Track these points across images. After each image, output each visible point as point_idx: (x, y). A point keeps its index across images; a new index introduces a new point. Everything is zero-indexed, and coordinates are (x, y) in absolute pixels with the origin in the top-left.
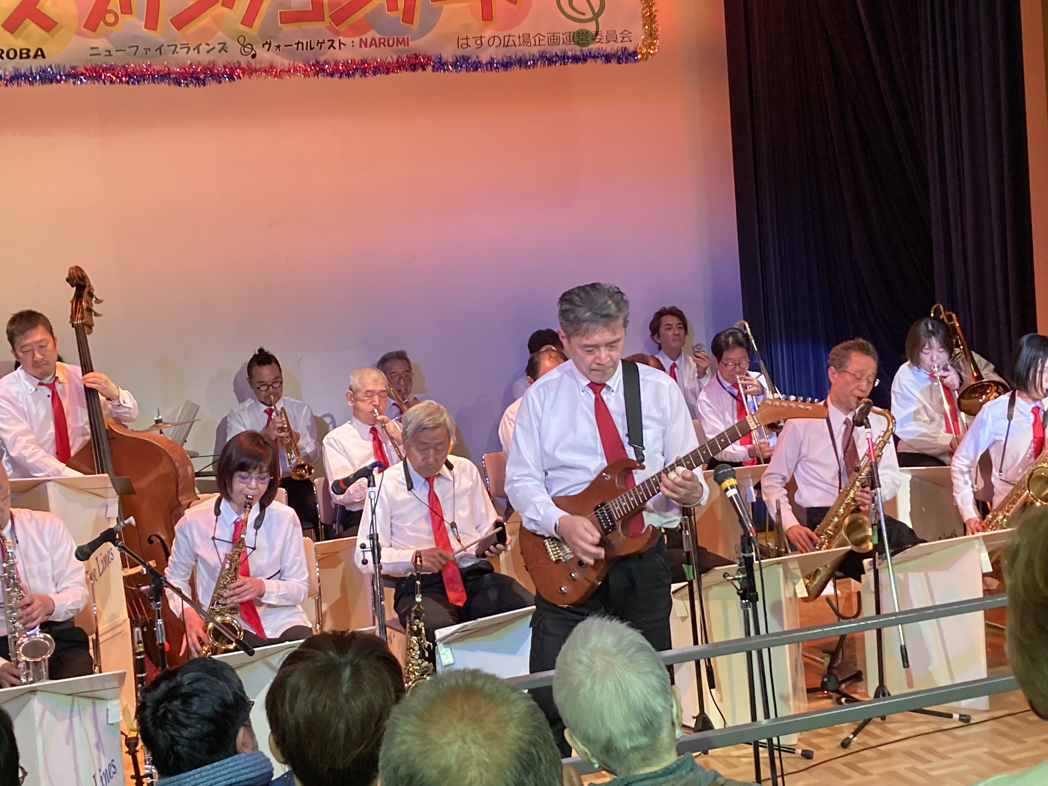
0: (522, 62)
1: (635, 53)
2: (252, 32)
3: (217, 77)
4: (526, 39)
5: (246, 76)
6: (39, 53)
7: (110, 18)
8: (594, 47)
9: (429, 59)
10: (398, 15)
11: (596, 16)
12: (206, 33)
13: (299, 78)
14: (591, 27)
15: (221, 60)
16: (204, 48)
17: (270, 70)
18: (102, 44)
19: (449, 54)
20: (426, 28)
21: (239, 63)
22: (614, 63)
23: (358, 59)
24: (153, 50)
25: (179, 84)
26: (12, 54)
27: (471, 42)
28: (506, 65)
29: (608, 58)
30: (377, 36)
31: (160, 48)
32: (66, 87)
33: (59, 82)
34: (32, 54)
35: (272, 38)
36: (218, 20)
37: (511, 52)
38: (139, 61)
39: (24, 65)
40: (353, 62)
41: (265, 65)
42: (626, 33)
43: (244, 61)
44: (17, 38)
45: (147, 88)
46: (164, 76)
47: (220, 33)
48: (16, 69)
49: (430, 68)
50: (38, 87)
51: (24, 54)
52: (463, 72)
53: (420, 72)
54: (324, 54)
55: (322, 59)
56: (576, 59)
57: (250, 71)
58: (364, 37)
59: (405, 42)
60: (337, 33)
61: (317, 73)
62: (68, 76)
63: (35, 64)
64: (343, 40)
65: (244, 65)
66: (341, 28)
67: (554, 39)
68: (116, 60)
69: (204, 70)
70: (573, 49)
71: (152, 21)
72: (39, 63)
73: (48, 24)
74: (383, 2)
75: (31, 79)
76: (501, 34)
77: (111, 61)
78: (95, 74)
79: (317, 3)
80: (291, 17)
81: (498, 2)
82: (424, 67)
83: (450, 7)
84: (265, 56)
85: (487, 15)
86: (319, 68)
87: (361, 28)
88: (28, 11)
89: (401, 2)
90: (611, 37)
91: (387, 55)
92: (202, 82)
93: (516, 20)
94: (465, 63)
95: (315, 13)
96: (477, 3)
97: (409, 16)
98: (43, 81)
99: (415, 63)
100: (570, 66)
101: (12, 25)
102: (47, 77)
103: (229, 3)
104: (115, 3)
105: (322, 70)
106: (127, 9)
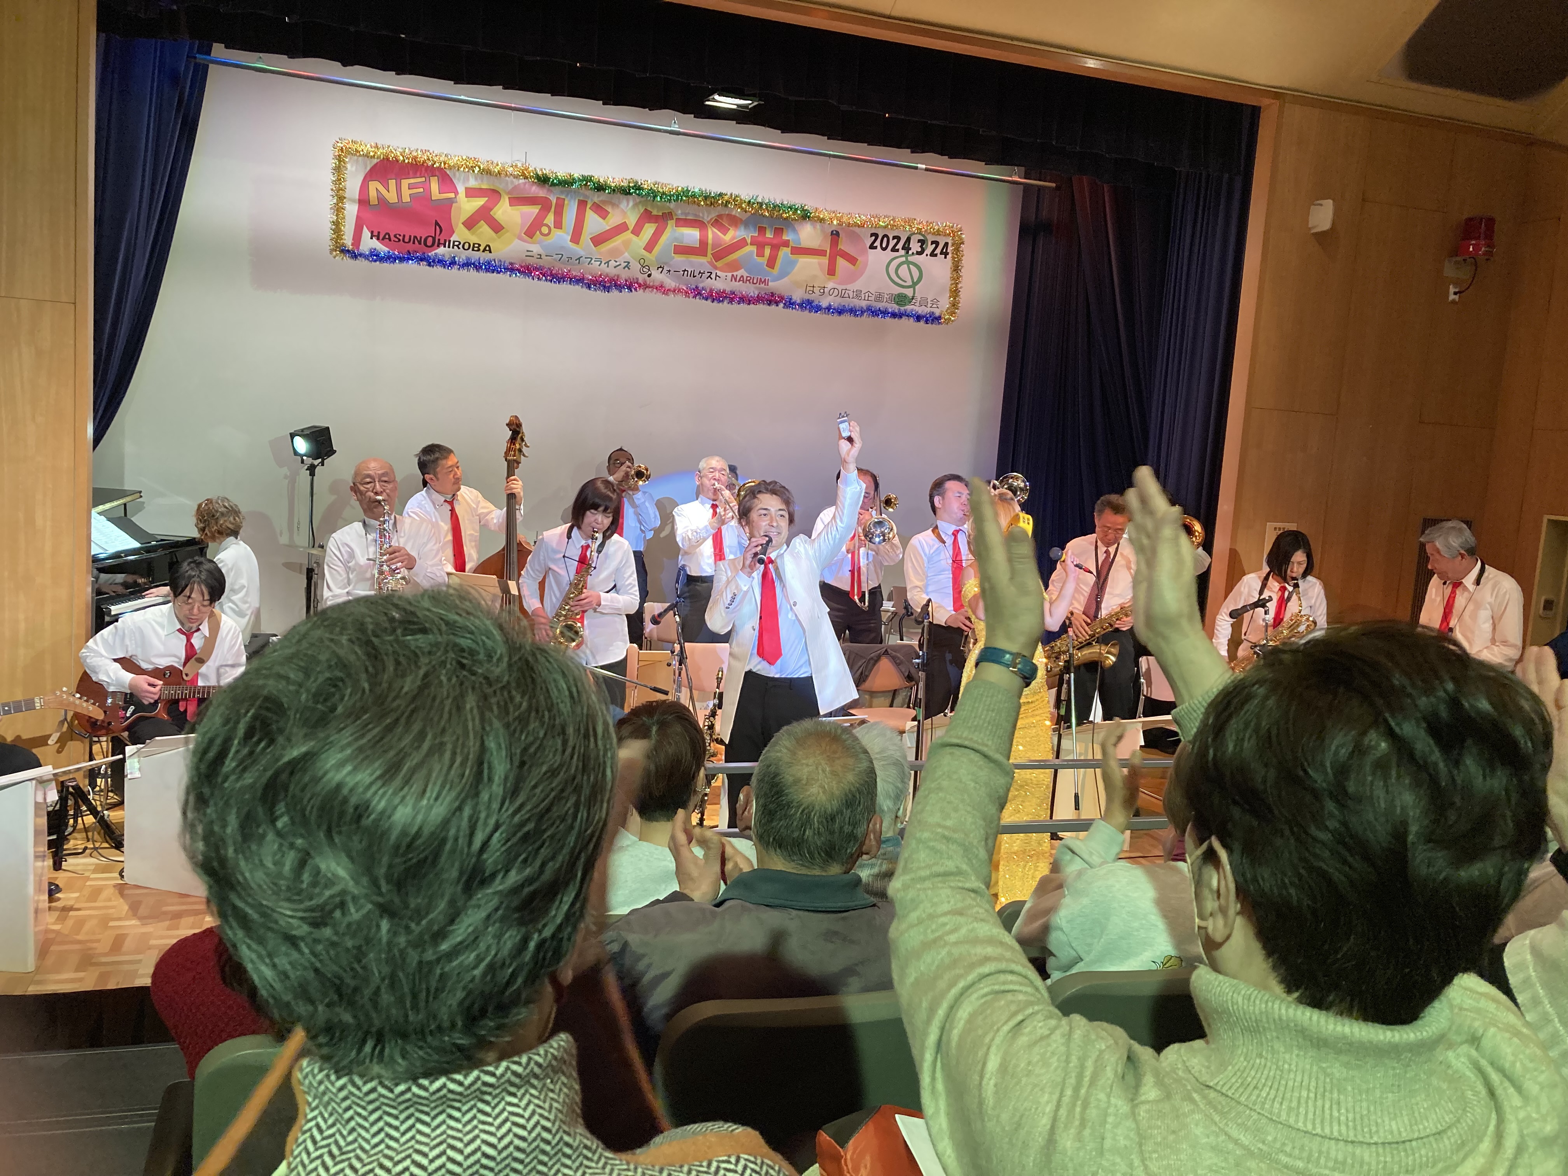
0: (853, 311)
1: (939, 318)
2: (651, 257)
3: (619, 287)
4: (858, 294)
5: (641, 290)
6: (488, 249)
7: (545, 230)
8: (909, 308)
9: (782, 298)
10: (763, 261)
11: (914, 285)
12: (616, 252)
13: (680, 298)
14: (909, 292)
15: (624, 275)
16: (612, 263)
17: (660, 288)
18: (536, 249)
19: (798, 296)
20: (783, 274)
21: (637, 279)
22: (922, 323)
23: (728, 290)
24: (574, 259)
25: (589, 287)
26: (466, 246)
27: (816, 290)
28: (840, 311)
29: (918, 318)
30: (745, 274)
31: (579, 259)
32: (504, 277)
33: (499, 272)
34: (482, 248)
35: (665, 263)
36: (627, 244)
37: (846, 302)
38: (562, 266)
39: (475, 256)
40: (724, 292)
41: (657, 284)
42: (935, 301)
43: (642, 278)
44: (473, 234)
45: (565, 287)
46: (579, 280)
47: (626, 254)
48: (468, 259)
49: (781, 305)
50: (482, 275)
51: (476, 247)
52: (807, 312)
53: (773, 307)
54: (703, 282)
55: (701, 286)
56: (894, 315)
57: (645, 286)
58: (735, 274)
59: (765, 282)
60: (716, 268)
61: (695, 297)
62: (507, 269)
63: (484, 257)
64: (719, 273)
65: (641, 281)
66: (719, 264)
67: (879, 297)
68: (545, 262)
69: (610, 281)
70: (894, 307)
71: (576, 237)
72: (486, 256)
73: (497, 227)
74: (754, 249)
75: (478, 267)
76: (840, 287)
77: (541, 263)
78: (527, 270)
79: (703, 243)
80: (682, 250)
81: (841, 262)
82: (777, 303)
83: (804, 261)
84: (658, 276)
85: (831, 271)
86: (697, 292)
87: (734, 266)
88: (483, 215)
89: (767, 251)
90: (924, 302)
91: (751, 290)
92: (607, 289)
93: (853, 278)
94: (809, 305)
95: (701, 249)
96: (825, 260)
97: (771, 263)
98: (487, 270)
99: (771, 299)
100: (888, 319)
101: (470, 224)
102: (490, 267)
103: (637, 231)
104: (550, 219)
105: (699, 294)
106: (558, 225)
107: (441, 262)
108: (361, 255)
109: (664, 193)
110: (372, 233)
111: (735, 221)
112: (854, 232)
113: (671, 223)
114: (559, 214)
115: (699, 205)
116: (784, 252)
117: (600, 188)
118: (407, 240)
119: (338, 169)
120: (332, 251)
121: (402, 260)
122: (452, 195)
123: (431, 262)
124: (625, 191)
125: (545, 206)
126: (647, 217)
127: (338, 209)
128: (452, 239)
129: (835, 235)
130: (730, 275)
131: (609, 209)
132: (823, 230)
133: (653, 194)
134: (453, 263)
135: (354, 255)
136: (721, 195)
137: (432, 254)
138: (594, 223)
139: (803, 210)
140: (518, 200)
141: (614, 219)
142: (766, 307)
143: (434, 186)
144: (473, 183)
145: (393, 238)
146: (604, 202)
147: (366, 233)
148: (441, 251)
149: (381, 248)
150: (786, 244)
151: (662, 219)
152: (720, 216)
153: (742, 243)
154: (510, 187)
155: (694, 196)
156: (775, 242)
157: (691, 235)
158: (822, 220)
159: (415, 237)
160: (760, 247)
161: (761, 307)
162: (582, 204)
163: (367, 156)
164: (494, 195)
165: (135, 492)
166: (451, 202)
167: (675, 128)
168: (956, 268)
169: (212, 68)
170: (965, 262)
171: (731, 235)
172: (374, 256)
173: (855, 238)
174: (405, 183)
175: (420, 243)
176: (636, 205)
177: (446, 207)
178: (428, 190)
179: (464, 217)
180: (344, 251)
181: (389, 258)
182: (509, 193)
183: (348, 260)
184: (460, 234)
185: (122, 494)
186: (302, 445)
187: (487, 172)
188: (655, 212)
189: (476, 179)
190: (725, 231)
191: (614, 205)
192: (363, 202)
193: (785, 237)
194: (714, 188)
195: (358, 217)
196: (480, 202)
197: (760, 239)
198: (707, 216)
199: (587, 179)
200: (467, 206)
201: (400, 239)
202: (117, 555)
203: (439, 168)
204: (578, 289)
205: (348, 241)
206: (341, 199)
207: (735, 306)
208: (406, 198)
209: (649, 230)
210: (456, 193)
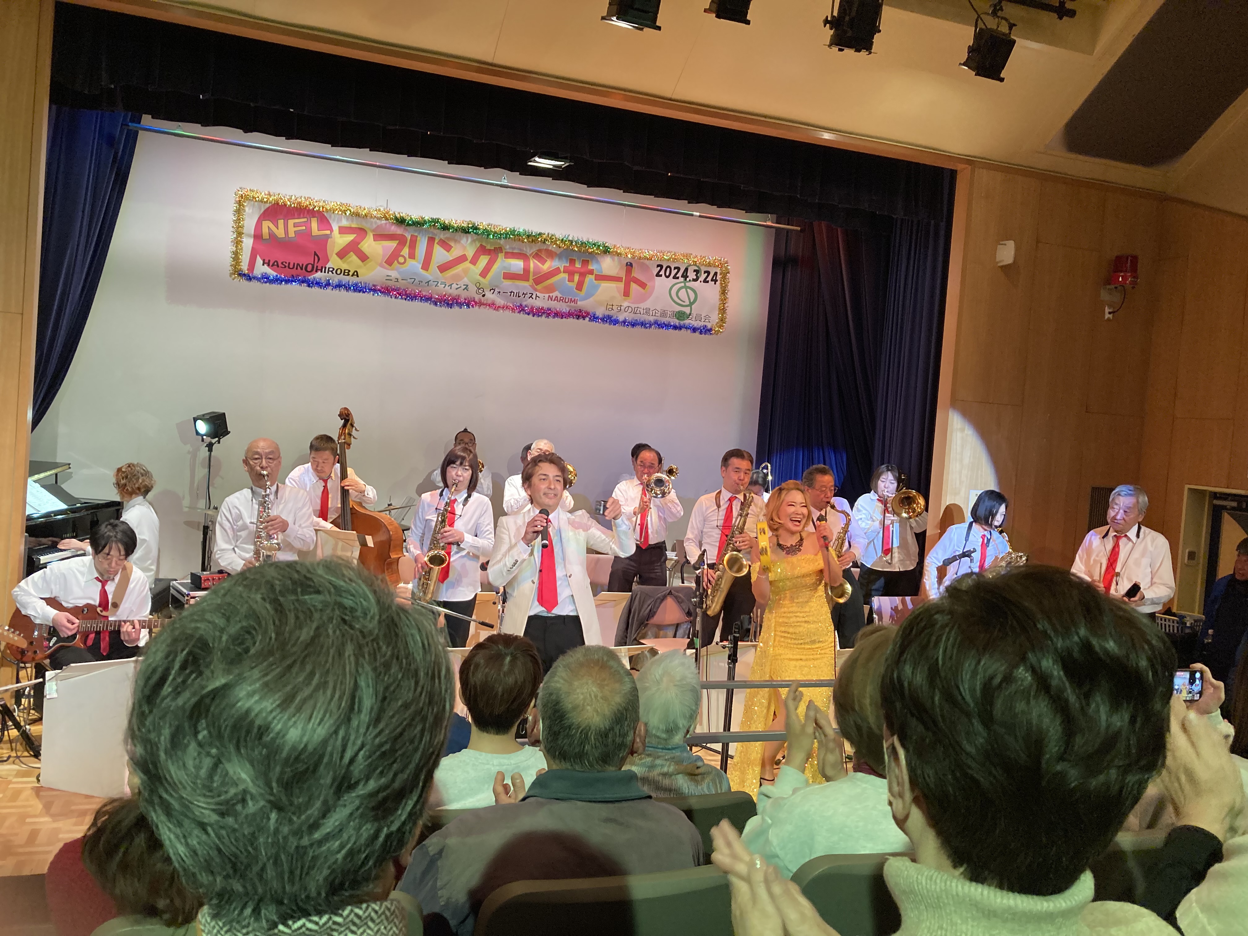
0: (643, 324)
1: (710, 330)
2: (485, 281)
3: (460, 305)
4: (647, 311)
5: (477, 307)
6: (356, 274)
7: (401, 260)
8: (687, 322)
9: (588, 314)
10: (573, 285)
12: (458, 278)
13: (508, 313)
15: (464, 295)
16: (454, 286)
17: (492, 305)
18: (394, 274)
19: (600, 313)
20: (588, 296)
21: (474, 298)
22: (697, 334)
23: (545, 307)
24: (424, 283)
25: (436, 304)
26: (339, 272)
27: (615, 308)
28: (634, 324)
29: (694, 330)
30: (559, 295)
31: (428, 282)
32: (369, 296)
33: (364, 292)
34: (351, 273)
35: (497, 286)
36: (466, 271)
37: (638, 317)
38: (414, 288)
39: (345, 279)
40: (542, 309)
41: (489, 302)
42: (707, 317)
43: (477, 298)
44: (344, 262)
45: (417, 304)
46: (428, 299)
47: (465, 279)
48: (340, 281)
49: (587, 319)
50: (351, 294)
51: (346, 273)
52: (607, 325)
53: (581, 320)
54: (526, 301)
55: (524, 304)
56: (675, 327)
57: (480, 304)
58: (551, 295)
59: (575, 301)
60: (536, 290)
61: (519, 312)
62: (371, 290)
63: (352, 280)
64: (538, 294)
65: (477, 300)
66: (539, 287)
67: (664, 314)
68: (401, 285)
69: (453, 299)
70: (675, 321)
71: (426, 265)
72: (354, 280)
73: (363, 257)
74: (566, 276)
75: (347, 287)
76: (633, 306)
77: (398, 285)
78: (386, 291)
79: (526, 270)
80: (510, 276)
81: (633, 286)
82: (584, 318)
83: (605, 285)
84: (490, 296)
85: (626, 293)
86: (521, 309)
87: (550, 289)
88: (353, 248)
89: (576, 278)
90: (698, 318)
91: (563, 307)
92: (450, 306)
93: (643, 299)
94: (609, 320)
95: (524, 276)
96: (622, 285)
97: (580, 286)
98: (355, 290)
99: (580, 315)
100: (671, 331)
101: (342, 254)
102: (358, 288)
103: (474, 261)
104: (405, 251)
105: (523, 310)
106: (412, 256)
107: (318, 284)
108: (254, 278)
109: (495, 233)
110: (264, 261)
111: (551, 255)
112: (643, 264)
113: (501, 256)
114: (413, 247)
115: (523, 242)
116: (589, 278)
117: (445, 228)
118: (291, 266)
119: (239, 212)
120: (231, 274)
121: (287, 282)
122: (328, 232)
123: (310, 284)
124: (465, 231)
125: (402, 241)
126: (482, 250)
127: (237, 242)
128: (327, 266)
129: (629, 265)
130: (547, 296)
131: (452, 244)
132: (620, 261)
133: (487, 232)
134: (328, 284)
135: (249, 278)
136: (540, 234)
137: (311, 277)
138: (440, 255)
139: (605, 247)
140: (380, 237)
141: (456, 252)
142: (575, 320)
143: (314, 224)
144: (345, 223)
145: (280, 265)
146: (448, 239)
147: (259, 261)
148: (318, 275)
149: (272, 273)
150: (591, 272)
151: (494, 252)
152: (540, 250)
153: (557, 271)
154: (374, 226)
155: (519, 235)
156: (582, 270)
157: (517, 265)
158: (619, 255)
159: (298, 264)
160: (571, 274)
161: (571, 321)
162: (431, 240)
163: (262, 201)
164: (361, 232)
165: (66, 464)
166: (327, 237)
167: (505, 182)
168: (724, 292)
169: (141, 133)
170: (730, 286)
171: (548, 266)
172: (265, 279)
173: (645, 268)
174: (291, 222)
175: (302, 269)
176: (474, 241)
177: (323, 241)
178: (310, 229)
179: (337, 249)
180: (241, 275)
181: (277, 280)
182: (373, 231)
183: (244, 282)
184: (334, 262)
185: (55, 465)
186: (202, 427)
187: (357, 215)
188: (488, 247)
189: (347, 220)
190: (543, 262)
191: (456, 241)
192: (258, 236)
193: (590, 267)
194: (535, 229)
195: (253, 248)
196: (350, 238)
197: (571, 268)
198: (530, 250)
199: (435, 221)
200: (340, 241)
201: (286, 266)
202: (47, 515)
203: (318, 211)
204: (427, 305)
205: (244, 267)
206: (240, 234)
207: (551, 319)
208: (292, 234)
209: (483, 261)
210: (332, 230)
